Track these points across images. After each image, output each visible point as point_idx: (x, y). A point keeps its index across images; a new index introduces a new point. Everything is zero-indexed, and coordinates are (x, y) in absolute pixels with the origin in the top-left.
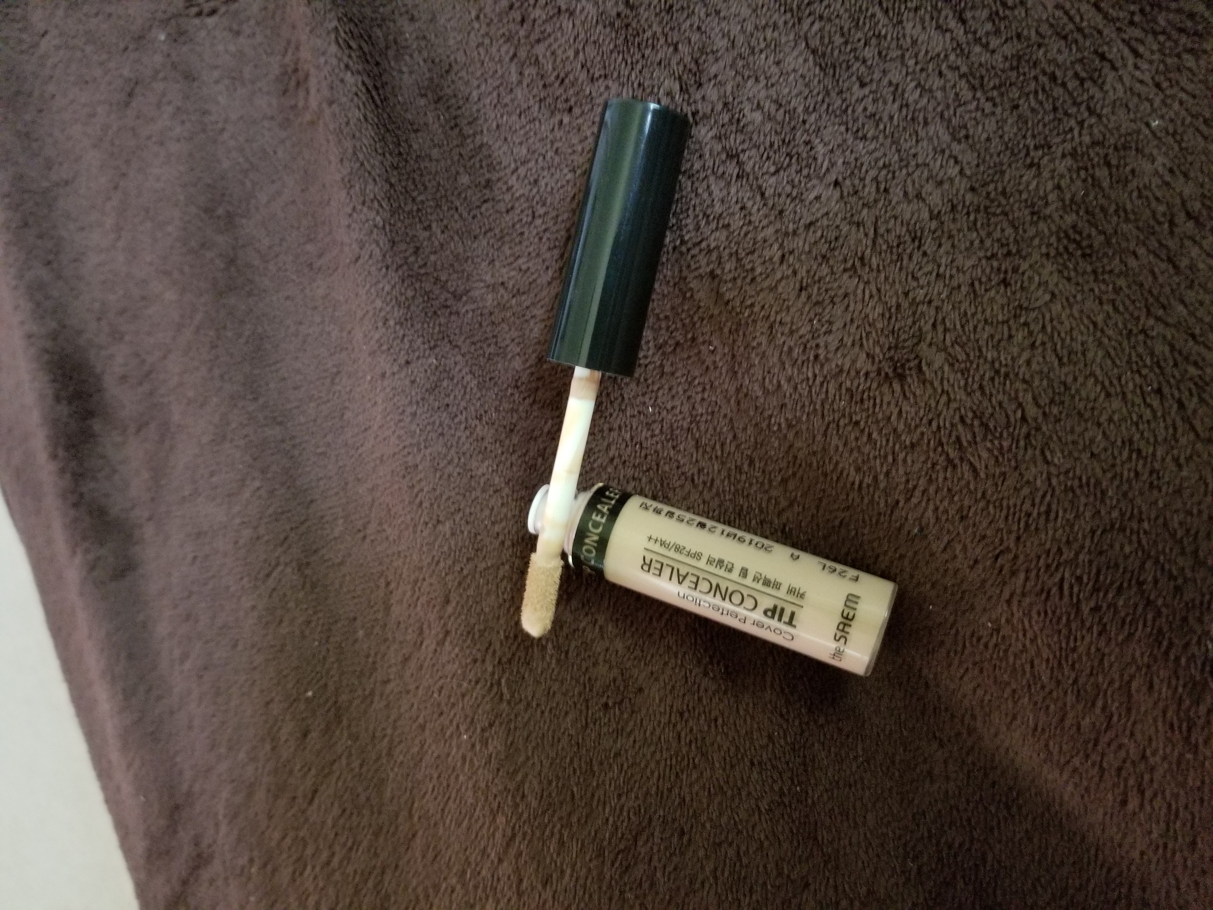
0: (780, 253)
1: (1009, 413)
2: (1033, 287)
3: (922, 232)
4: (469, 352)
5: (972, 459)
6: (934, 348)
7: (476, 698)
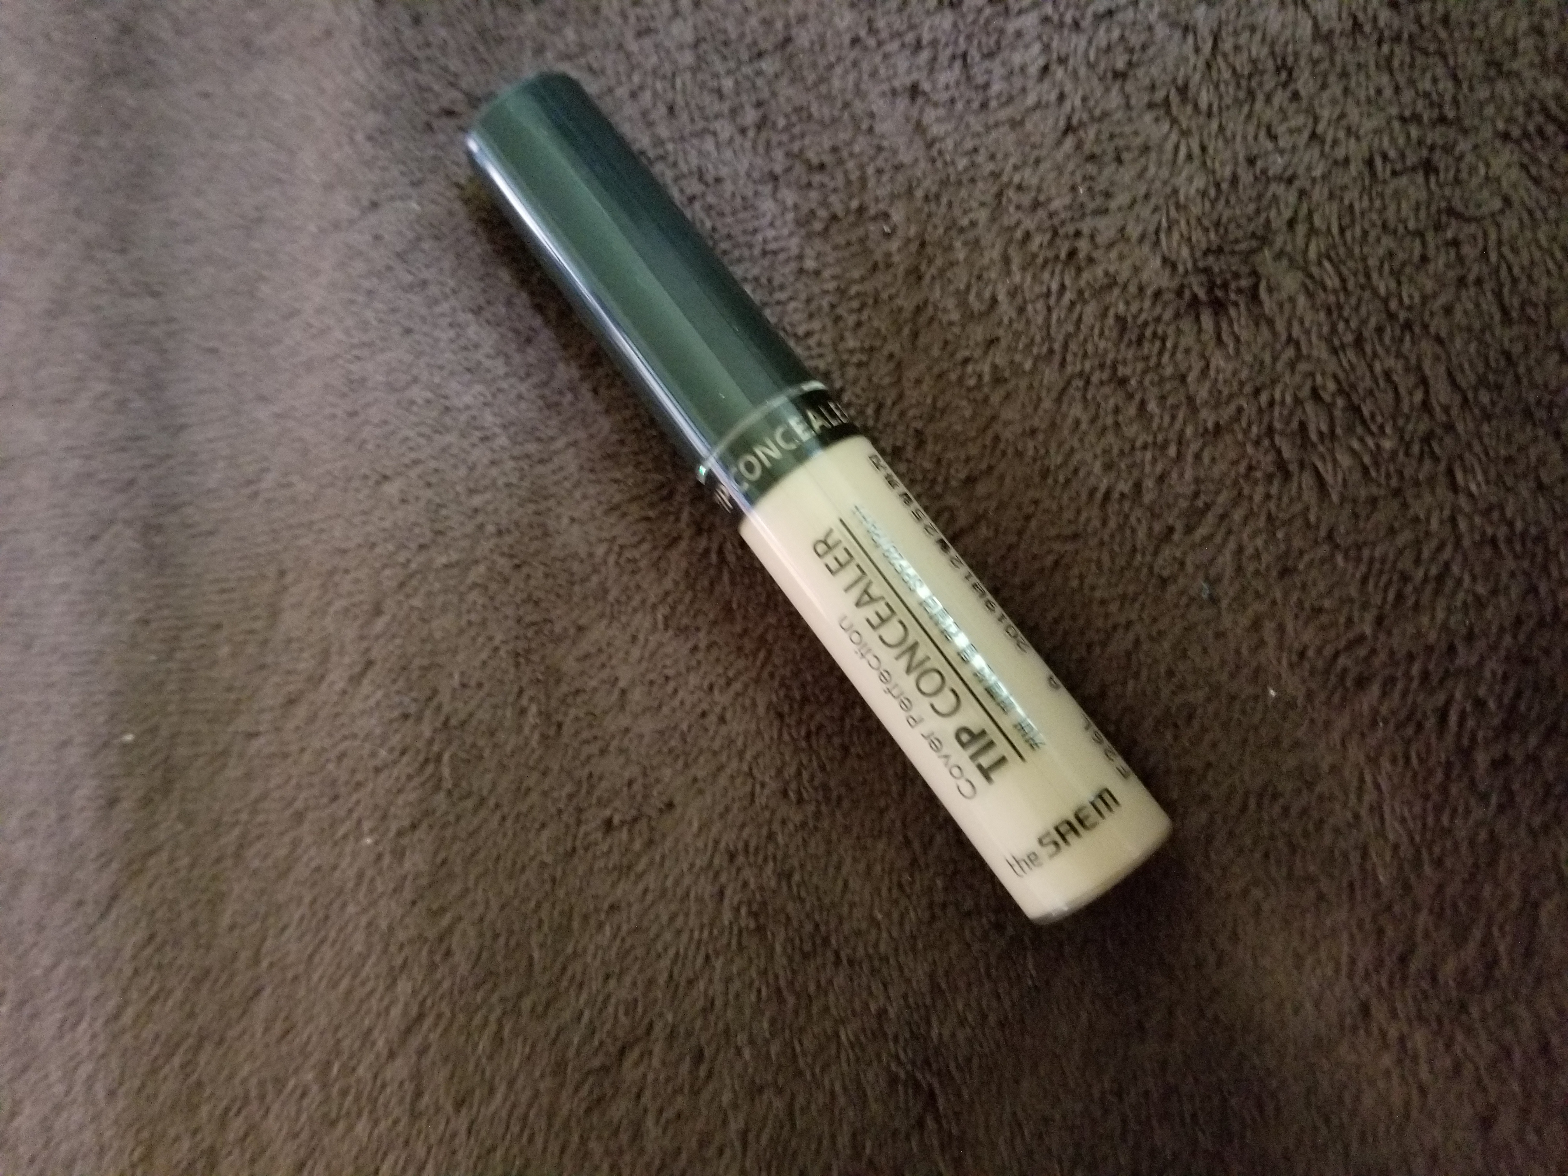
1: (1402, 390)
3: (1296, 60)
5: (1319, 465)
6: (1285, 262)
7: (397, 779)
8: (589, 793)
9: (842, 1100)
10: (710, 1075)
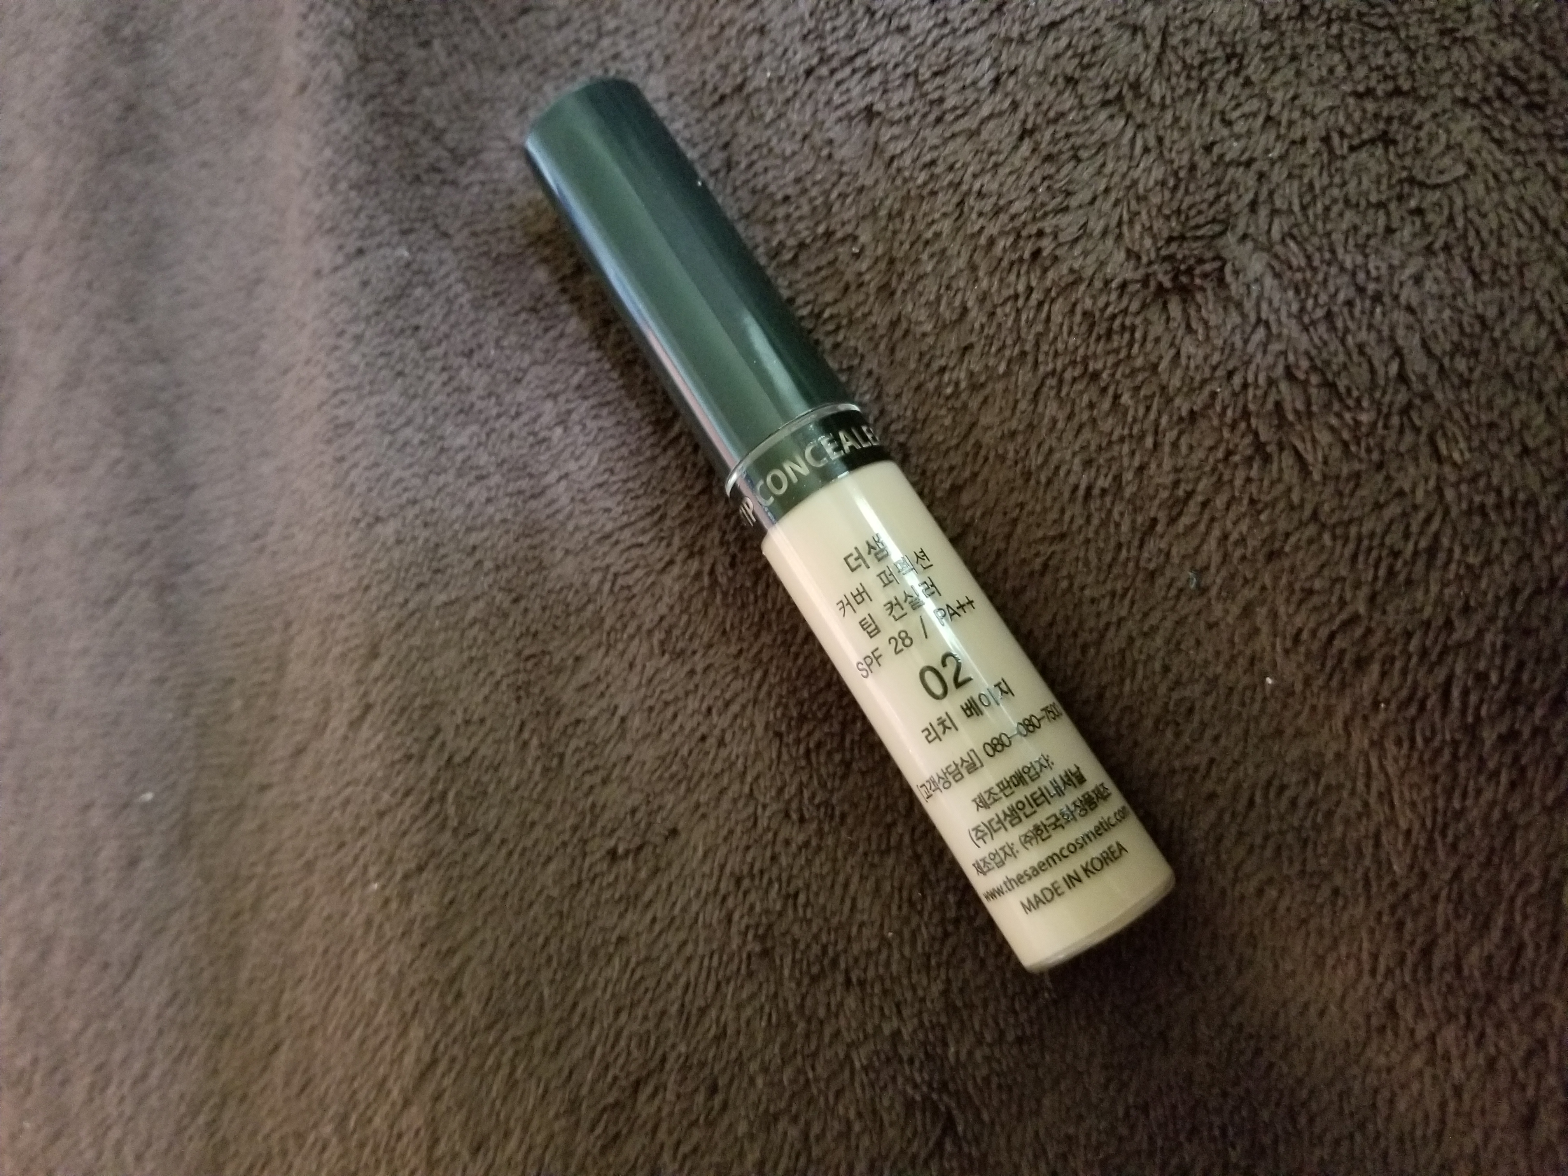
0: (991, 75)
1: (1376, 363)
2: (1436, 150)
3: (1245, 47)
4: (466, 247)
5: (1299, 445)
7: (402, 822)
8: (592, 824)
9: (857, 1127)
10: (725, 1107)
